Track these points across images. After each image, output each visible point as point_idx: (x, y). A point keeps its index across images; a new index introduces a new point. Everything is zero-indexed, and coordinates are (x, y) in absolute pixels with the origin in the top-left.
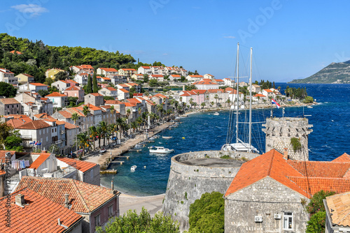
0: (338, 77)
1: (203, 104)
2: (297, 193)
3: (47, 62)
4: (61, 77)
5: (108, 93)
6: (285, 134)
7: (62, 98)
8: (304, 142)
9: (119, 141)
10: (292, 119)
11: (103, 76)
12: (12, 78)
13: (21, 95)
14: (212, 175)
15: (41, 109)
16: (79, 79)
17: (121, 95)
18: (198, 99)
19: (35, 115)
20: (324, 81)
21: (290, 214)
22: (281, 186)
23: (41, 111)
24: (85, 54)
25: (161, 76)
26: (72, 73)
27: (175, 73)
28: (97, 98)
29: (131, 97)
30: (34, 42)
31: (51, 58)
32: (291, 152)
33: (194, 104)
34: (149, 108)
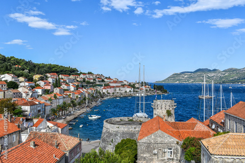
0: (177, 80)
1: (113, 93)
2: (174, 138)
3: (34, 71)
4: (41, 79)
5: (66, 87)
6: (163, 108)
7: (42, 90)
8: (173, 112)
9: (72, 112)
10: (166, 100)
11: (62, 79)
12: (16, 79)
13: (21, 88)
14: (126, 129)
15: (32, 95)
16: (50, 80)
17: (72, 88)
18: (111, 91)
19: (29, 98)
20: (171, 82)
21: (171, 149)
22: (166, 135)
23: (31, 96)
24: (53, 68)
25: (92, 79)
26: (47, 77)
27: (98, 78)
28: (60, 90)
29: (77, 89)
30: (28, 61)
31: (36, 69)
32: (166, 118)
33: (109, 93)
34: (87, 95)
